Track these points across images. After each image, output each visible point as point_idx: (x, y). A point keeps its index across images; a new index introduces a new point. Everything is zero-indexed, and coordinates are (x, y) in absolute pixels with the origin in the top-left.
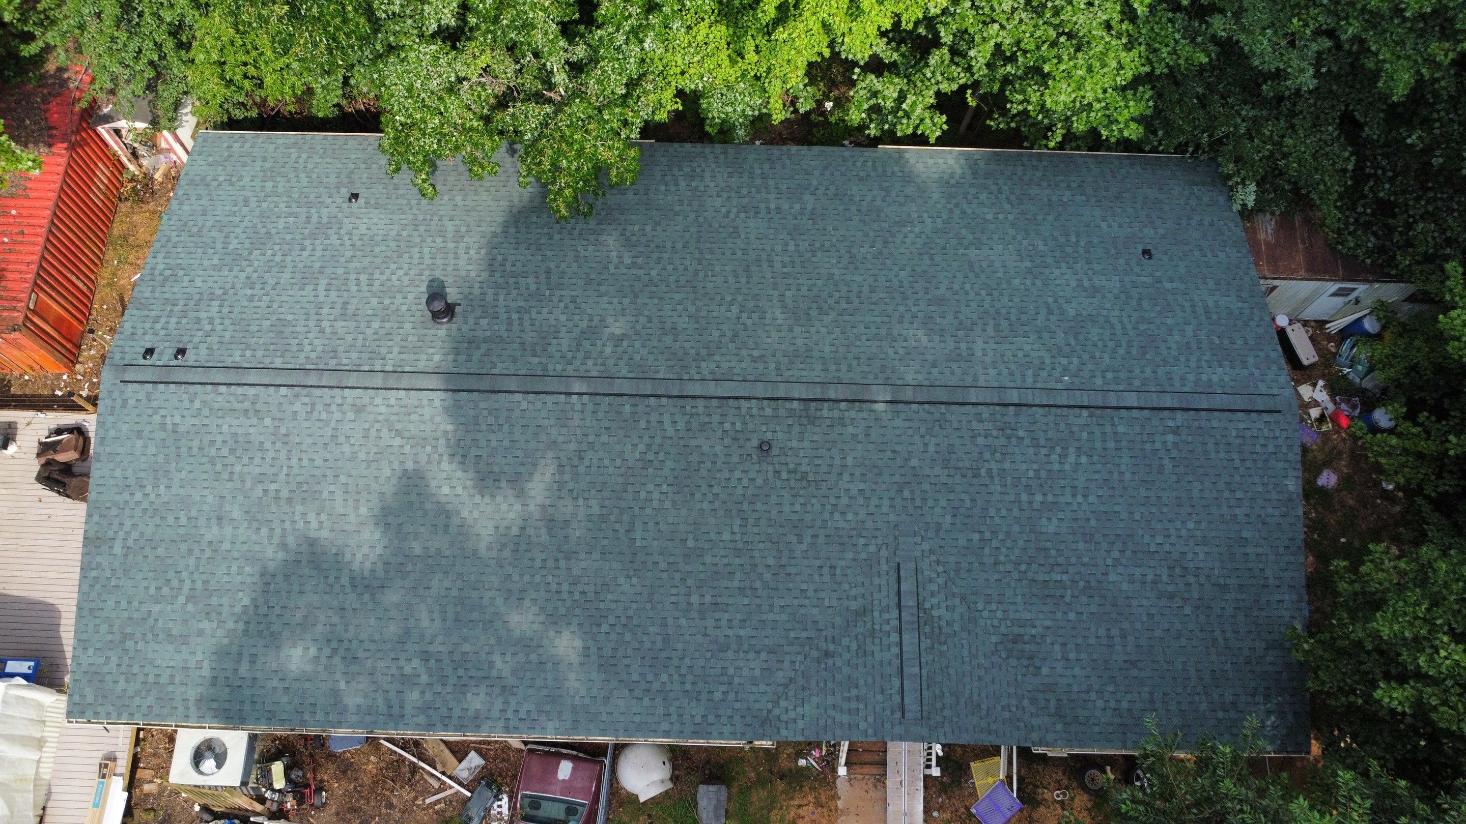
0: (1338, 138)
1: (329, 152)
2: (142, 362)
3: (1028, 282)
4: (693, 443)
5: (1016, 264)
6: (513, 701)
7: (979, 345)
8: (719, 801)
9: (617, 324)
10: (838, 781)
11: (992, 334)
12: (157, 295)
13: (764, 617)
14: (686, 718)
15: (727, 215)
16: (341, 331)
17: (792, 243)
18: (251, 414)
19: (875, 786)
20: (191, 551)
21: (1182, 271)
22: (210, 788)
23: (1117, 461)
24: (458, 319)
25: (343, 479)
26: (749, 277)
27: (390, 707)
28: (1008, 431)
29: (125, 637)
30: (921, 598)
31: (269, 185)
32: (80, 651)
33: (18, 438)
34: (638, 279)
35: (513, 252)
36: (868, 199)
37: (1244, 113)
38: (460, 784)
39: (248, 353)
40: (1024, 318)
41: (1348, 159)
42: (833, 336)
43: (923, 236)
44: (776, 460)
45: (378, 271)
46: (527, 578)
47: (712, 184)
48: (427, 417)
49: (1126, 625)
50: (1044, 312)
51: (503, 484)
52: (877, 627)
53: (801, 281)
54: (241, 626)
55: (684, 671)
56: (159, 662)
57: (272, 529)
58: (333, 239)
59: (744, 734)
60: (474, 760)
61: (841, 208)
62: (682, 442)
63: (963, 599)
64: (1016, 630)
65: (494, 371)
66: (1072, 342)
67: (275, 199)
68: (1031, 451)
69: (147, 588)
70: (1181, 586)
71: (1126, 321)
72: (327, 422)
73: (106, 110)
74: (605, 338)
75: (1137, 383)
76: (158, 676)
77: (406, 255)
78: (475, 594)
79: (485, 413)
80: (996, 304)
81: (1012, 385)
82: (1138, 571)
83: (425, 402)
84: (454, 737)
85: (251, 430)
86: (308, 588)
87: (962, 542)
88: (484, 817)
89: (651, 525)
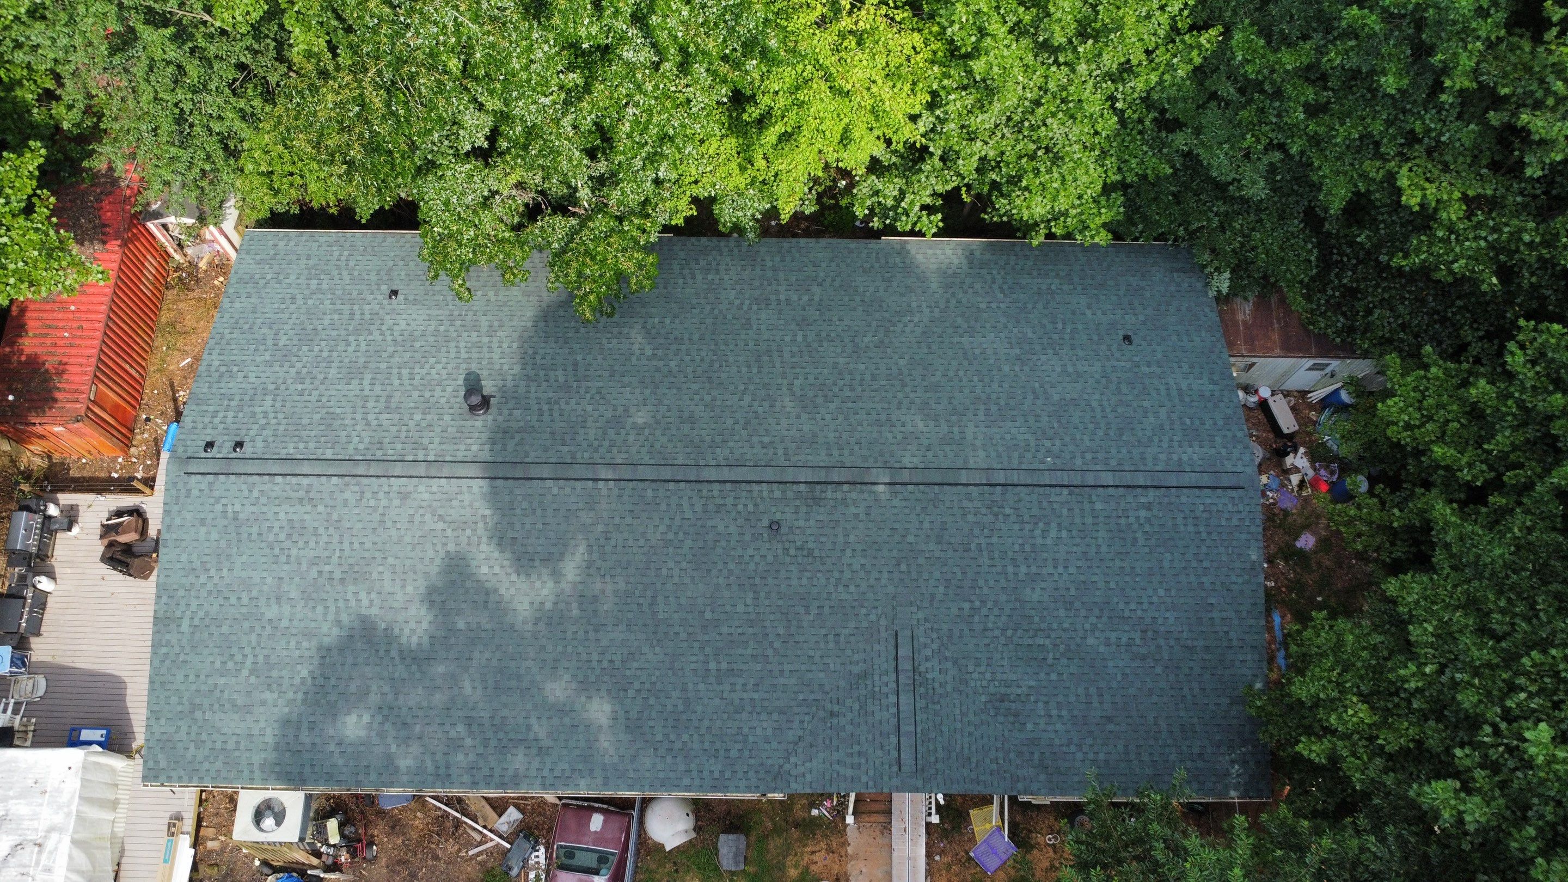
0: (1303, 230)
1: (369, 249)
2: (203, 455)
3: (1017, 368)
4: (709, 523)
5: (1007, 351)
6: (548, 760)
7: (971, 429)
8: (737, 848)
9: (640, 414)
10: (848, 829)
11: (982, 418)
12: (214, 391)
13: (775, 681)
14: (705, 773)
15: (740, 307)
16: (385, 423)
17: (800, 334)
18: (305, 502)
19: (882, 833)
20: (252, 628)
21: (1159, 356)
22: (269, 844)
23: (1094, 534)
24: (493, 410)
25: (390, 560)
26: (760, 367)
27: (437, 768)
28: (996, 509)
29: (194, 707)
30: (916, 663)
31: (314, 282)
32: (153, 722)
33: (80, 519)
34: (658, 370)
35: (542, 345)
36: (872, 289)
37: (1215, 209)
38: (500, 836)
39: (301, 445)
40: (1012, 402)
41: (1310, 251)
42: (837, 422)
43: (922, 325)
44: (784, 538)
45: (418, 365)
46: (560, 649)
47: (726, 277)
48: (466, 503)
49: (1102, 684)
50: (1030, 396)
51: (537, 563)
52: (877, 689)
53: (807, 370)
54: (300, 696)
55: (703, 731)
56: (225, 730)
57: (326, 608)
58: (376, 335)
59: (757, 787)
60: (513, 814)
61: (847, 299)
62: (699, 523)
63: (955, 662)
64: (1003, 690)
65: (527, 460)
66: (1056, 425)
67: (320, 296)
68: (1017, 527)
69: (212, 663)
70: (1153, 648)
71: (1105, 403)
72: (375, 509)
73: (154, 207)
74: (628, 427)
75: (1113, 463)
76: (225, 742)
77: (444, 350)
78: (513, 664)
79: (519, 498)
80: (988, 390)
81: (999, 466)
82: (1113, 635)
83: (465, 489)
84: (493, 794)
85: (306, 517)
86: (360, 660)
87: (955, 611)
88: (523, 867)
89: (672, 600)
